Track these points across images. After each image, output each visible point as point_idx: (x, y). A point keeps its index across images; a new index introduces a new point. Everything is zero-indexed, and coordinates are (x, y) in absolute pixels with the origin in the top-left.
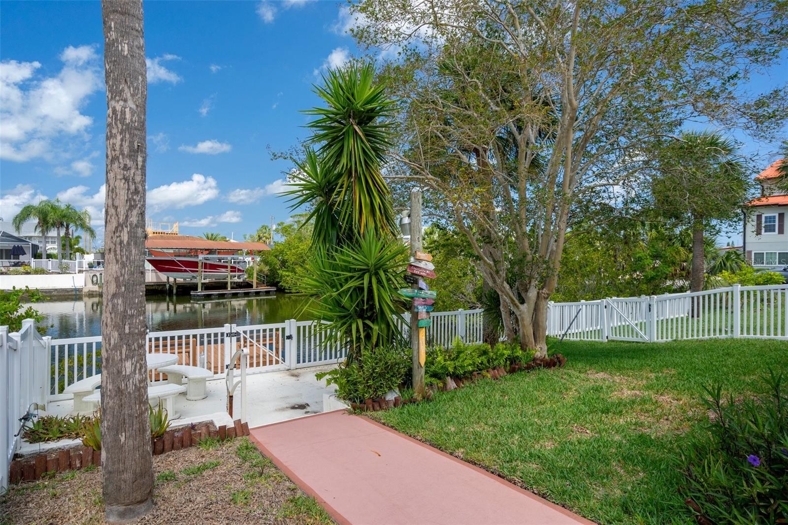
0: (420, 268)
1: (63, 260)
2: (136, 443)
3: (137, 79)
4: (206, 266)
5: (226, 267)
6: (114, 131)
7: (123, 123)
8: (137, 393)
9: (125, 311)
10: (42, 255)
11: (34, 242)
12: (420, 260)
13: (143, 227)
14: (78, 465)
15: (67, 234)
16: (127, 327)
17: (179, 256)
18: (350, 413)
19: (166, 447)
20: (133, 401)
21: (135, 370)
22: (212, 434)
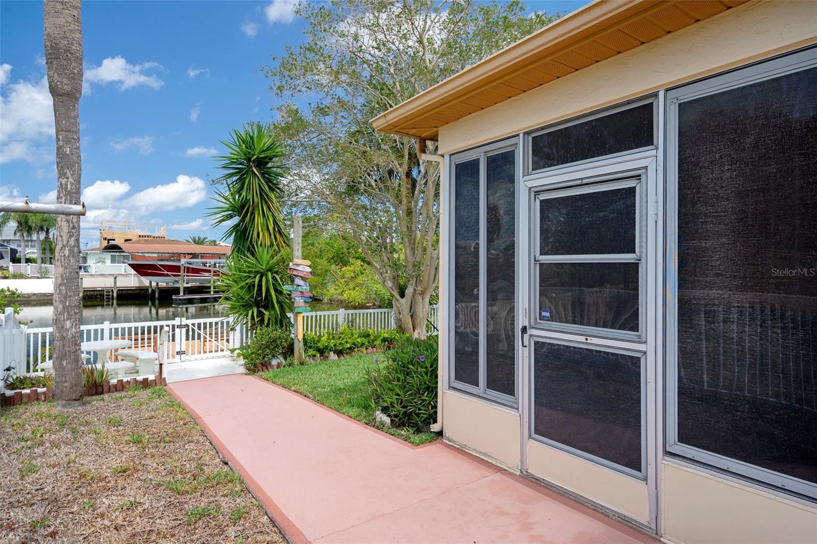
0: (298, 270)
1: (43, 265)
2: (72, 367)
3: (74, 166)
4: (188, 270)
5: (209, 271)
6: (61, 195)
7: (66, 191)
8: (73, 339)
9: (66, 293)
10: (20, 259)
11: (13, 247)
12: (298, 265)
13: (78, 246)
14: (43, 399)
15: (47, 238)
16: (67, 302)
17: (162, 260)
18: (246, 374)
19: (104, 391)
20: (71, 343)
21: (72, 326)
22: (138, 384)
